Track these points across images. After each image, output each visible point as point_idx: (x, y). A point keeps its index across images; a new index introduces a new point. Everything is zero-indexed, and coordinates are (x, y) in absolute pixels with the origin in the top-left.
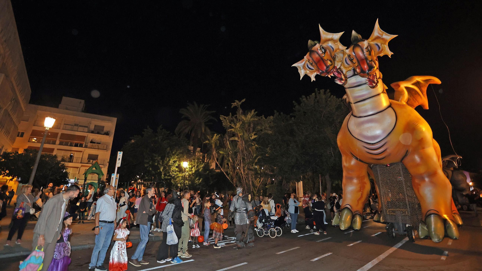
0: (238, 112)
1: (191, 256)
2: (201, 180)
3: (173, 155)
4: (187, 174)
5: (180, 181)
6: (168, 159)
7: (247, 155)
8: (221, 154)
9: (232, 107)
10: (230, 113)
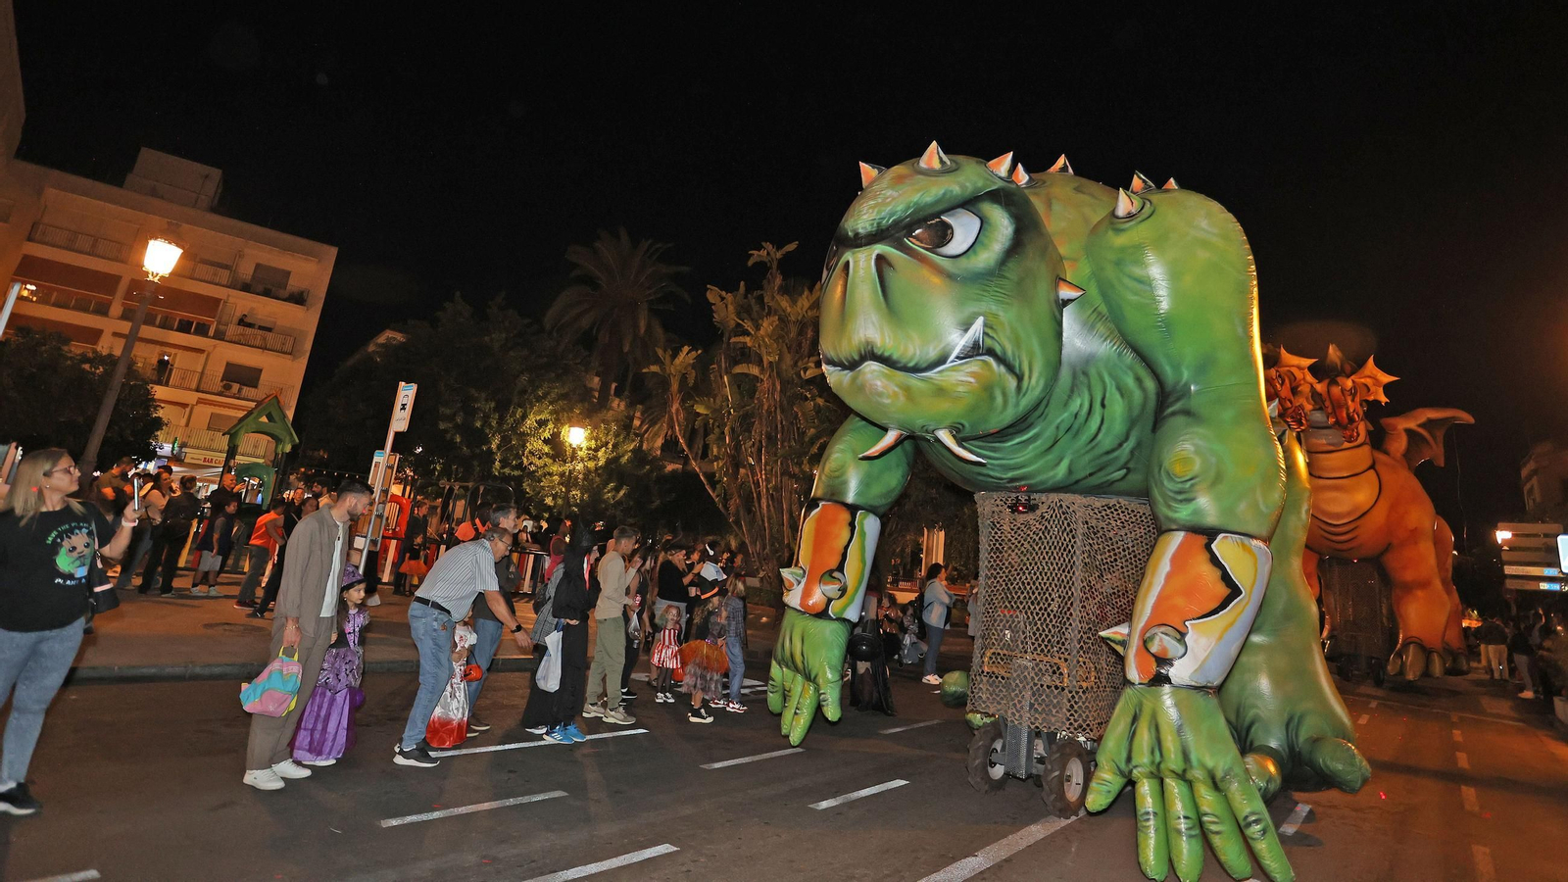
0: (769, 282)
1: (632, 721)
2: (622, 493)
3: (539, 399)
4: (580, 467)
5: (553, 488)
6: (519, 413)
7: (783, 427)
8: (699, 414)
9: (750, 263)
10: (742, 283)
